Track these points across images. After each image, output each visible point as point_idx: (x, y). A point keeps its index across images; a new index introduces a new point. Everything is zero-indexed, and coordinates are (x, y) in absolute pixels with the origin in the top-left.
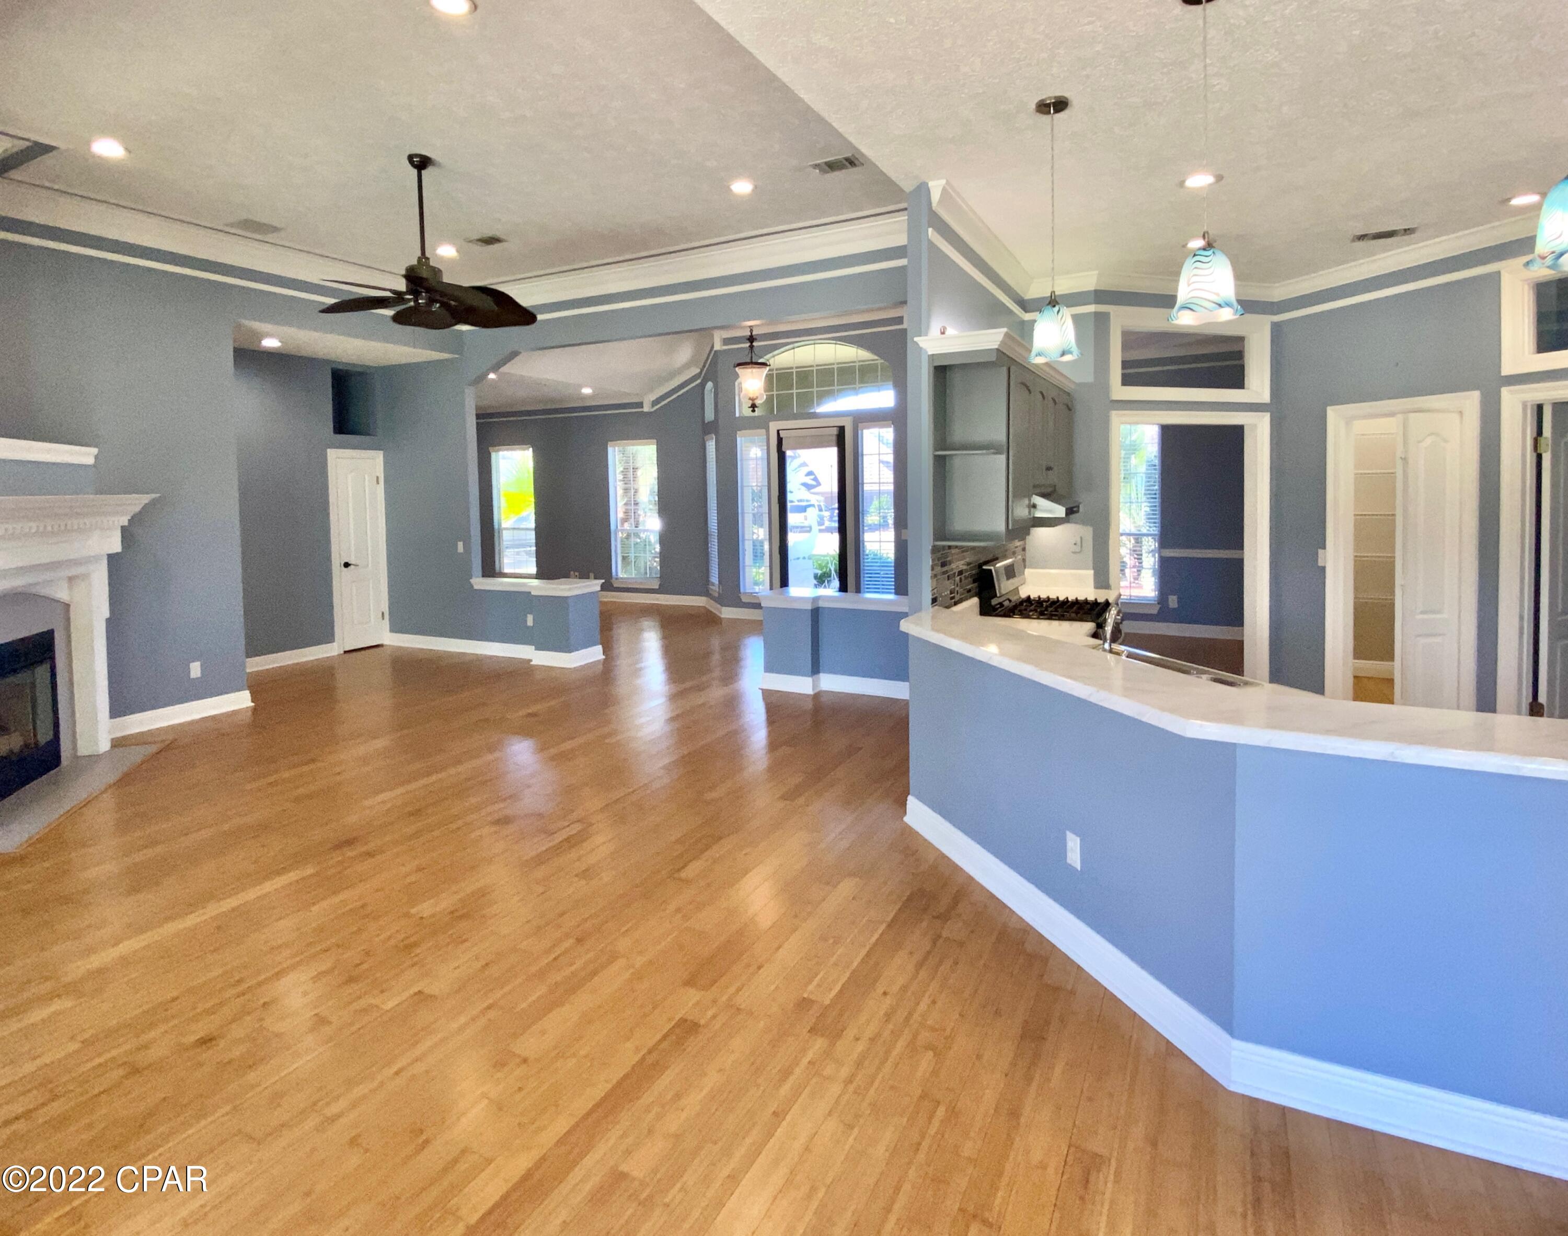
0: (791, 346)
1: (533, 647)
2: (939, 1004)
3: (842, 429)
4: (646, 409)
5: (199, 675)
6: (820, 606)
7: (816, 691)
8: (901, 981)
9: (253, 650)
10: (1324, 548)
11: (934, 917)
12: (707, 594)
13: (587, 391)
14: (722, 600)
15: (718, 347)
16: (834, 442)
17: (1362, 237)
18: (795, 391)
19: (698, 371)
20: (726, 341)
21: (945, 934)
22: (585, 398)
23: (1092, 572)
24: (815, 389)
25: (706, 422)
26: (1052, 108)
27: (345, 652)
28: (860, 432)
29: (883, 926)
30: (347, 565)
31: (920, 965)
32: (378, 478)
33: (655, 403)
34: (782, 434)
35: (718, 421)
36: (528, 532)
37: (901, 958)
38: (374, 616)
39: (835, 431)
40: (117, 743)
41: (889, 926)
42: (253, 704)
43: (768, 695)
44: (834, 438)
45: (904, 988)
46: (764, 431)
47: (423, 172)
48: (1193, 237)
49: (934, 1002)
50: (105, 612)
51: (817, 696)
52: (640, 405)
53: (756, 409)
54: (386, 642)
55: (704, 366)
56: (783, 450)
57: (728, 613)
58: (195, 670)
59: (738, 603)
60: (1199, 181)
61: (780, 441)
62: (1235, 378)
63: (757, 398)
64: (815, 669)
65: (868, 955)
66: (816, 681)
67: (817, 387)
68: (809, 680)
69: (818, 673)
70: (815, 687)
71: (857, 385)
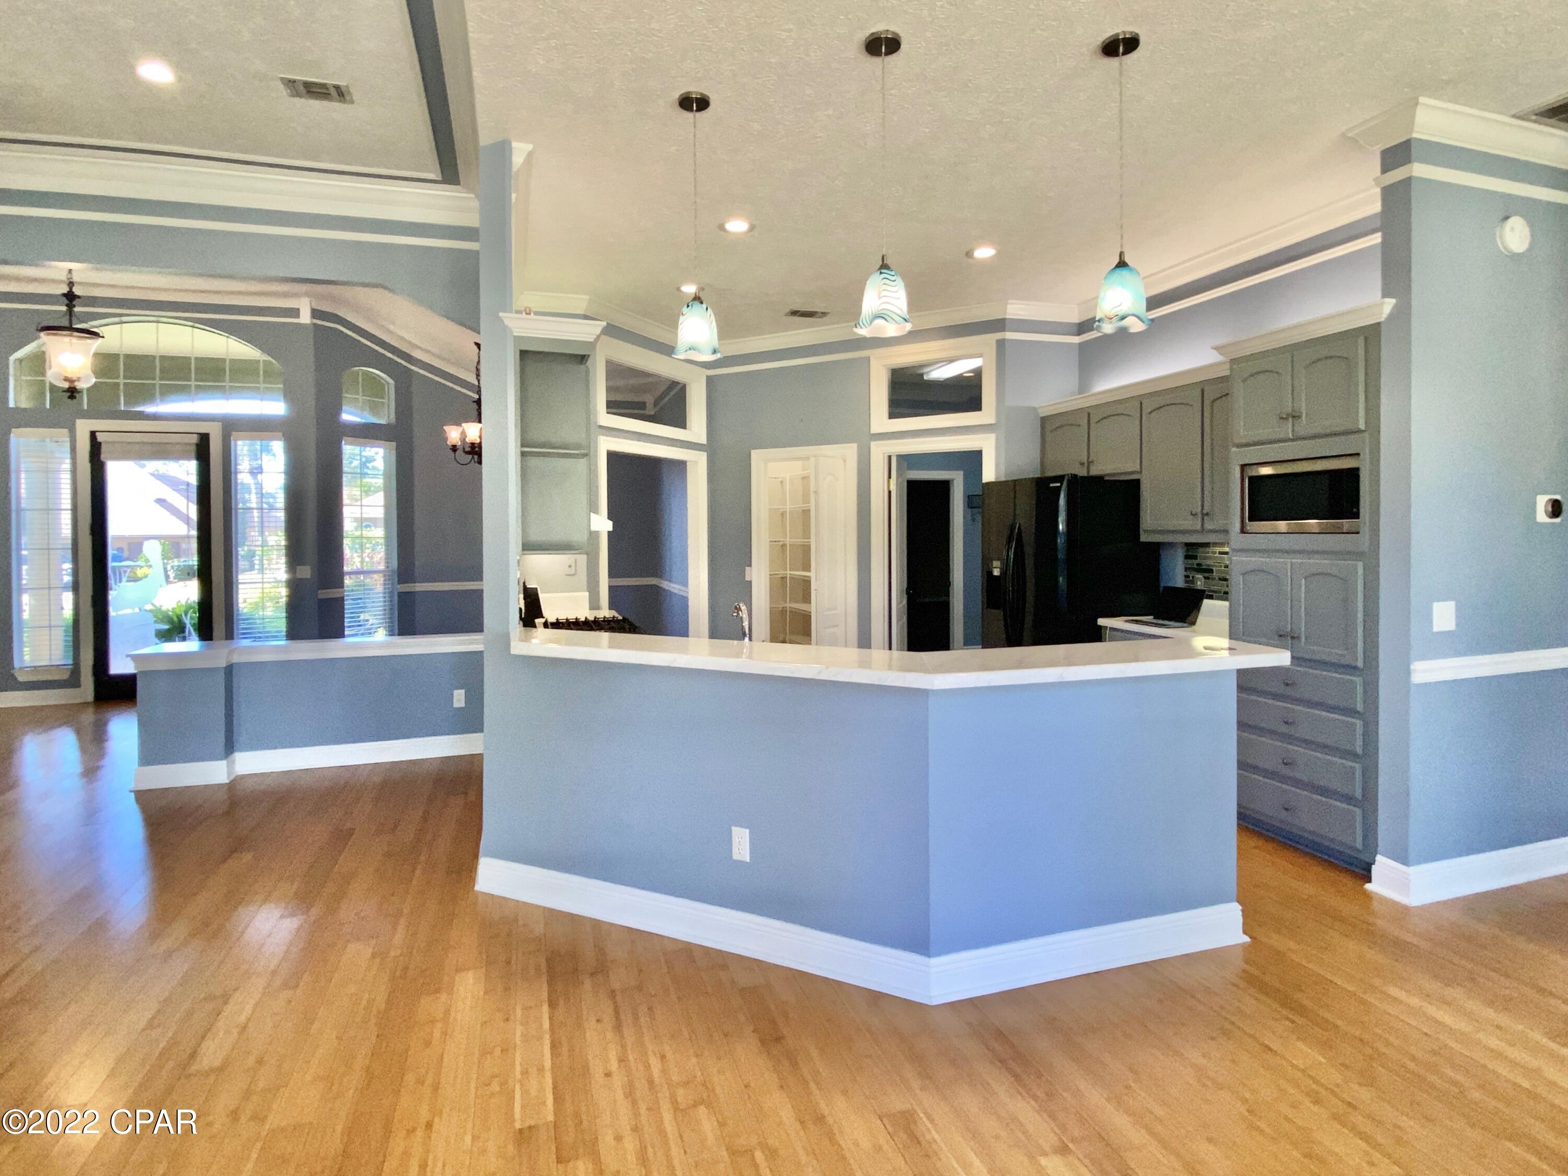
2: (669, 1055)
3: (204, 440)
6: (234, 661)
7: (232, 778)
8: (613, 1056)
10: (750, 565)
11: (592, 974)
16: (193, 454)
17: (794, 313)
18: (121, 381)
21: (616, 985)
23: (587, 594)
24: (158, 382)
26: (695, 105)
28: (232, 443)
29: (545, 1008)
31: (618, 1027)
34: (100, 437)
37: (592, 1032)
39: (194, 439)
41: (552, 1005)
43: (143, 797)
44: (194, 448)
45: (622, 1060)
46: (64, 430)
48: (691, 281)
49: (663, 1057)
51: (232, 786)
53: (78, 395)
56: (102, 459)
59: (13, 684)
60: (737, 226)
61: (95, 446)
62: (680, 421)
63: (78, 380)
64: (229, 748)
65: (554, 1046)
66: (230, 767)
67: (161, 379)
68: (223, 764)
69: (232, 752)
70: (229, 773)
71: (227, 384)
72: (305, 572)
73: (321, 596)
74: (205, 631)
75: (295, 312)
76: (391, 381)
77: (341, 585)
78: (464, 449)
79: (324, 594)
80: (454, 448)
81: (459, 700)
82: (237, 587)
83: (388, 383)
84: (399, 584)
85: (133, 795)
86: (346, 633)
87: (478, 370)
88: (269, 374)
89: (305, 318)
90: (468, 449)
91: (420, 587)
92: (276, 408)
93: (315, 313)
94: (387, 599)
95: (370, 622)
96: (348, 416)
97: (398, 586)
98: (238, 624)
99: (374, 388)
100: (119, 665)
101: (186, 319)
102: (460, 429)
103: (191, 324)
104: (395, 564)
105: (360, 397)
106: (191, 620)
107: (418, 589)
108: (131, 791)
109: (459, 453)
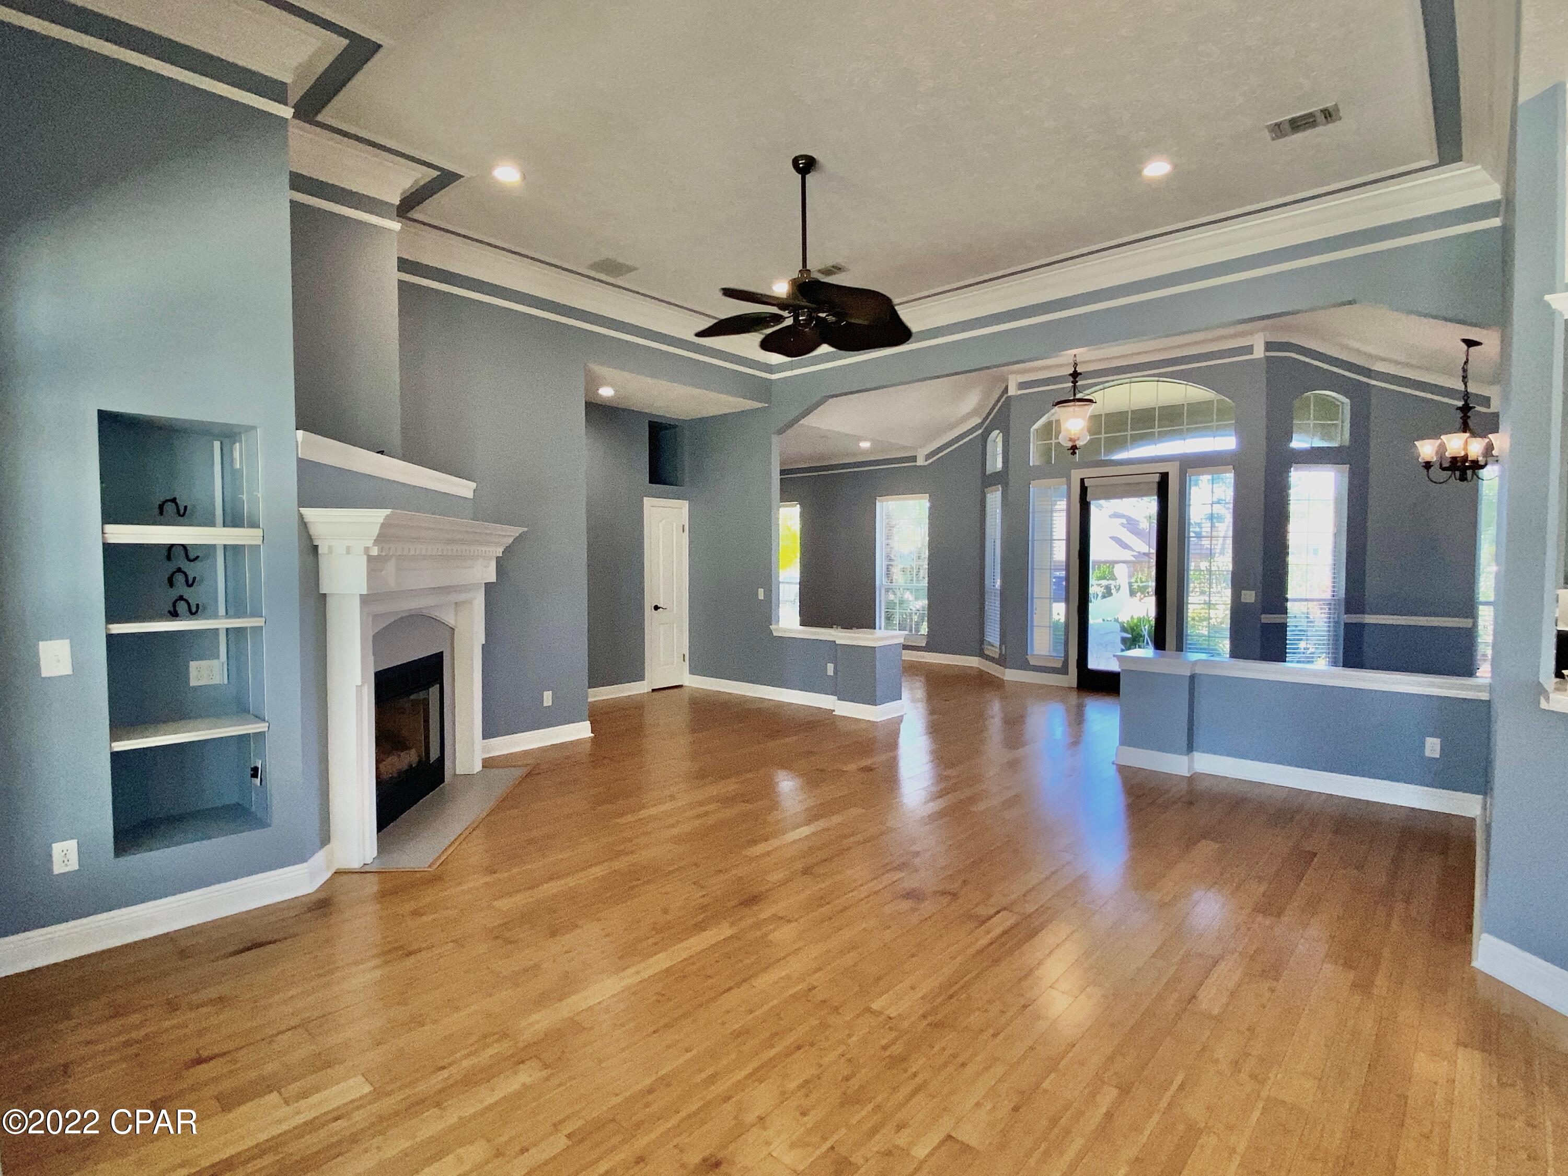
0: (1101, 387)
1: (836, 697)
3: (1164, 477)
4: (920, 462)
5: (550, 704)
6: (1196, 672)
7: (1191, 773)
9: (595, 681)
12: (982, 654)
13: (865, 445)
14: (1002, 661)
15: (1012, 391)
16: (1156, 491)
18: (1103, 436)
19: (979, 421)
20: (1022, 386)
22: (864, 452)
24: (1129, 433)
25: (988, 473)
27: (653, 690)
28: (1189, 479)
30: (656, 608)
32: (684, 526)
33: (928, 457)
34: (1087, 483)
35: (1007, 472)
36: (792, 586)
38: (677, 659)
39: (1157, 478)
40: (488, 764)
42: (593, 735)
43: (1123, 771)
44: (1155, 486)
46: (1064, 479)
47: (807, 176)
50: (481, 638)
51: (1192, 779)
52: (914, 459)
53: (1077, 451)
54: (686, 683)
55: (987, 417)
56: (1088, 500)
57: (1011, 675)
58: (548, 698)
59: (1025, 665)
61: (1084, 490)
63: (1078, 439)
64: (1190, 747)
66: (1191, 762)
67: (1132, 429)
68: (1184, 759)
69: (1192, 751)
70: (1190, 768)
71: (1185, 427)
72: (1249, 597)
73: (1263, 621)
74: (1159, 642)
75: (1249, 349)
76: (1347, 401)
77: (1284, 611)
78: (1441, 465)
79: (1267, 619)
80: (1428, 465)
81: (1433, 750)
82: (1187, 606)
83: (1343, 403)
84: (1346, 614)
85: (1114, 767)
86: (1287, 659)
87: (1465, 370)
88: (1223, 412)
89: (1259, 353)
90: (1446, 465)
91: (1370, 619)
92: (1227, 443)
93: (1269, 346)
94: (1331, 629)
95: (1311, 650)
96: (1299, 443)
97: (1345, 616)
98: (1186, 640)
99: (1328, 410)
100: (1096, 662)
101: (1154, 375)
102: (1439, 441)
103: (1157, 379)
104: (1342, 593)
105: (1312, 422)
106: (1146, 630)
107: (1367, 621)
108: (1113, 763)
109: (1435, 472)
